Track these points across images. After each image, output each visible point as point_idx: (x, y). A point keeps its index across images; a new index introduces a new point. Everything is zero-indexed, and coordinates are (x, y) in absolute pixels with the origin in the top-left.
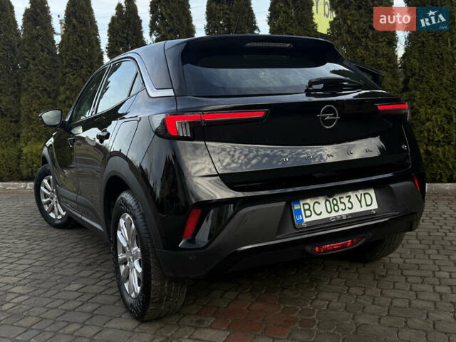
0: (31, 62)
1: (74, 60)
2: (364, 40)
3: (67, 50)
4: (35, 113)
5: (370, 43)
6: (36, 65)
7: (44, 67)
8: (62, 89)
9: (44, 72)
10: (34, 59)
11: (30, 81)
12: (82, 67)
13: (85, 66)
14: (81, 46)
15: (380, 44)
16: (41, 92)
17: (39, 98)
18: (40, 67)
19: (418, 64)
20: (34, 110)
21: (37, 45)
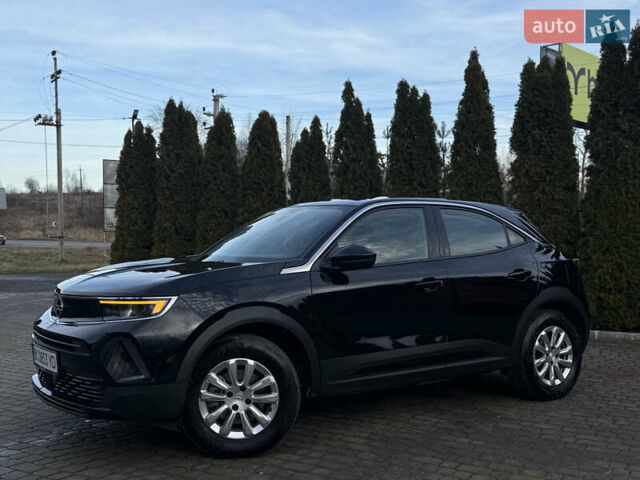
0: (213, 181)
1: (255, 183)
2: (541, 184)
3: (250, 173)
4: (211, 233)
5: (547, 188)
6: (217, 184)
7: (224, 187)
8: (240, 210)
9: (223, 192)
10: (215, 178)
11: (209, 200)
12: (262, 190)
13: (266, 190)
14: (264, 169)
15: (556, 189)
16: (219, 213)
17: (216, 218)
18: (221, 187)
19: (593, 211)
20: (211, 230)
21: (219, 165)
